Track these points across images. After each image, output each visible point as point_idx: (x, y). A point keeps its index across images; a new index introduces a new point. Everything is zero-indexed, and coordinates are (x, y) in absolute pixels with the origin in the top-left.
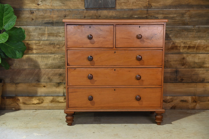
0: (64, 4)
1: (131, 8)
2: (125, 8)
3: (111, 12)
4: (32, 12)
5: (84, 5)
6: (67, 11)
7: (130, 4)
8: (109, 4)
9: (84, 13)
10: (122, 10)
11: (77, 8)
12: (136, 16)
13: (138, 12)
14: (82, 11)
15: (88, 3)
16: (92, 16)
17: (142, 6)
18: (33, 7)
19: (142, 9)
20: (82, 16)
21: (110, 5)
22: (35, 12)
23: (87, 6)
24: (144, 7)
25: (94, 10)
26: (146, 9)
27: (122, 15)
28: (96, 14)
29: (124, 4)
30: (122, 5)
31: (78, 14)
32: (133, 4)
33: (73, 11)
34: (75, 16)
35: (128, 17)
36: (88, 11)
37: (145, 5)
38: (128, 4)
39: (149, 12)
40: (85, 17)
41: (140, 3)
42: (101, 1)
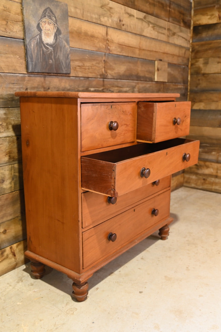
1: (86, 76)
2: (80, 75)
3: (64, 81)
5: (24, 66)
7: (85, 69)
8: (63, 67)
9: (25, 82)
10: (77, 78)
11: (14, 70)
12: (92, 89)
13: (94, 83)
14: (22, 77)
15: (34, 63)
16: (37, 87)
17: (98, 74)
19: (99, 79)
20: (22, 88)
23: (32, 68)
24: (101, 75)
25: (40, 77)
26: (102, 79)
27: (77, 87)
28: (43, 83)
29: (80, 69)
30: (76, 70)
31: (16, 83)
32: (89, 69)
33: (6, 76)
34: (10, 88)
35: (83, 90)
36: (32, 78)
37: (101, 73)
38: (83, 68)
39: (105, 83)
40: (27, 89)
41: (96, 69)
42: (52, 59)
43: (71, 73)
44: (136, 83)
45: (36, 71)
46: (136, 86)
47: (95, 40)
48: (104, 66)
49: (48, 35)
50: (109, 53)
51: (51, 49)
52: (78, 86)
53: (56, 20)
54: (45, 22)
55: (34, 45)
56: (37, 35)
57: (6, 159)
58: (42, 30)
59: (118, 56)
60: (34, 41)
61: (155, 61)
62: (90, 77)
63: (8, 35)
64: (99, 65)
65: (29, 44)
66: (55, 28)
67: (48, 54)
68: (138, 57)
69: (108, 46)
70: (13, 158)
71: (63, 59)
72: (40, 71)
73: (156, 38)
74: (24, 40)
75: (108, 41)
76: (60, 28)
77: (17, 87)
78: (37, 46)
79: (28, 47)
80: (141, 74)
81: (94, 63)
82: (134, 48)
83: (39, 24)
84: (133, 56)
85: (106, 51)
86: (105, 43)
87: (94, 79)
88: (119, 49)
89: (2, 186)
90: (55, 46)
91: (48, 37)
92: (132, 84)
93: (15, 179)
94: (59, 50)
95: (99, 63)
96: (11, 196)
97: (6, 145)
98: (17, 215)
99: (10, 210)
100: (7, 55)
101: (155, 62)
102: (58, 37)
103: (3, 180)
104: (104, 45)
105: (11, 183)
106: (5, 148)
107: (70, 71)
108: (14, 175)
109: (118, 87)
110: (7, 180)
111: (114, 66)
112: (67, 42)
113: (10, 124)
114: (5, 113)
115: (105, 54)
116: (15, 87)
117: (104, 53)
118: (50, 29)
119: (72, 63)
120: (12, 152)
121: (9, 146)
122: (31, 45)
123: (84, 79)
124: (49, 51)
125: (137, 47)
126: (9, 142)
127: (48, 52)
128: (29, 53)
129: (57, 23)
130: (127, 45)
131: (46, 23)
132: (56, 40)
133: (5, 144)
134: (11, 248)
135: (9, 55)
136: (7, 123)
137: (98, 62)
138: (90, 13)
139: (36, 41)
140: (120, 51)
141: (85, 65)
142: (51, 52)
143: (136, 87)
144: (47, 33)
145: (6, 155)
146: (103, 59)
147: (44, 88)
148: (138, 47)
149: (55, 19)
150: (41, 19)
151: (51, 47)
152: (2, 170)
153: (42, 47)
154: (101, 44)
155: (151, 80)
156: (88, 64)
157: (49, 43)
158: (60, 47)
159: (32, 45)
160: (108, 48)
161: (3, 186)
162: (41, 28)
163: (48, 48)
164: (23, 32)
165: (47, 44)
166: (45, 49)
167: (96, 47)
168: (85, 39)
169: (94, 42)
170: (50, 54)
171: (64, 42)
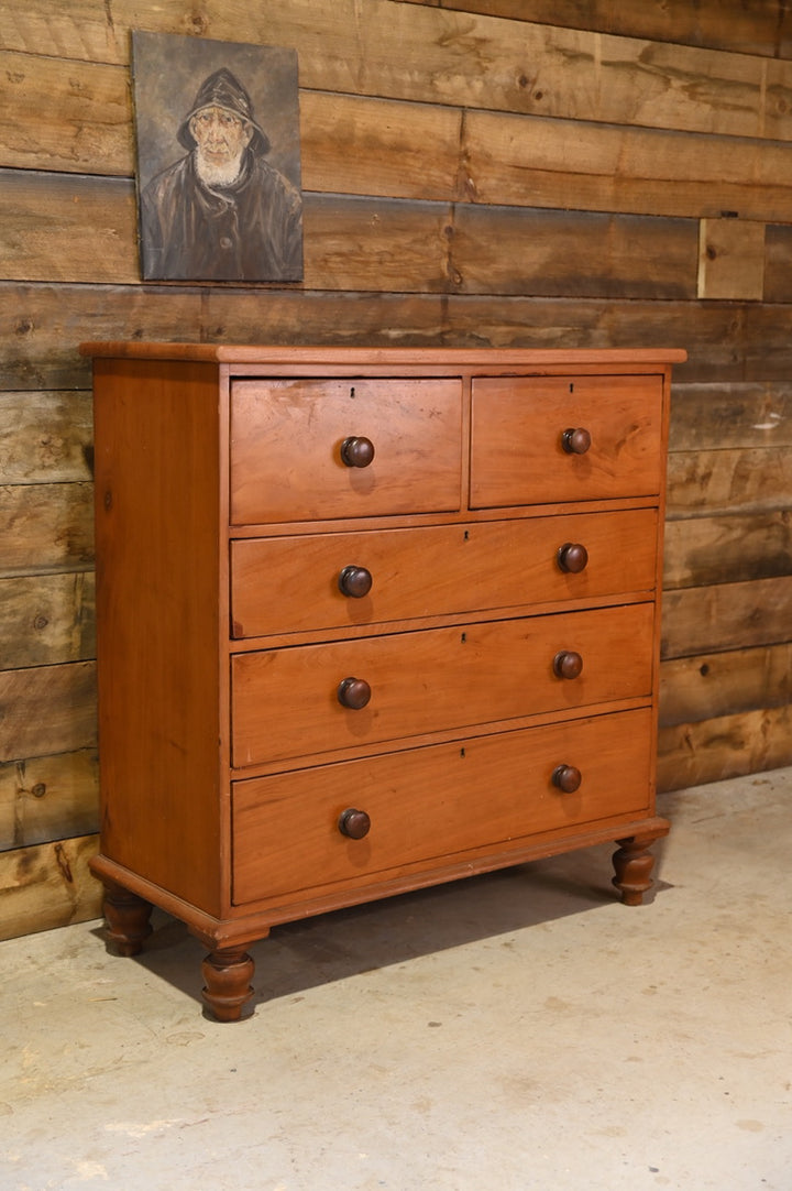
0: (13, 245)
1: (370, 286)
2: (345, 283)
3: (278, 306)
5: (131, 259)
6: (32, 295)
7: (367, 263)
8: (272, 260)
9: (135, 310)
10: (330, 295)
11: (98, 274)
12: (394, 333)
13: (405, 312)
14: (123, 294)
15: (163, 250)
16: (176, 327)
17: (421, 278)
19: (423, 296)
20: (122, 329)
21: (278, 263)
23: (157, 266)
24: (432, 283)
25: (191, 294)
26: (438, 297)
27: (331, 326)
28: (197, 314)
29: (342, 262)
30: (330, 268)
31: (102, 315)
32: (381, 262)
33: (68, 294)
34: (82, 328)
35: (358, 334)
36: (157, 297)
37: (433, 275)
38: (357, 262)
39: (452, 310)
40: (138, 333)
41: (410, 260)
42: (231, 236)
43: (303, 277)
44: (598, 308)
45: (170, 277)
46: (597, 319)
47: (411, 162)
48: (446, 250)
49: (217, 158)
50: (472, 203)
51: (229, 204)
52: (337, 323)
53: (250, 106)
54: (209, 118)
55: (166, 194)
56: (180, 162)
57: (59, 552)
58: (196, 144)
59: (514, 212)
60: (167, 181)
61: (700, 218)
62: (384, 289)
63: (81, 168)
64: (426, 248)
65: (151, 191)
66: (245, 133)
67: (217, 219)
68: (611, 209)
69: (469, 177)
70: (83, 550)
71: (274, 233)
72: (185, 276)
73: (708, 129)
74: (134, 178)
75: (469, 158)
76: (266, 132)
77: (104, 325)
78: (177, 196)
79: (146, 200)
80: (628, 274)
81: (404, 240)
82: (589, 178)
83: (185, 127)
84: (584, 208)
85: (456, 197)
86: (454, 168)
87: (405, 296)
88: (518, 185)
89: (38, 638)
90: (246, 193)
91: (218, 165)
92: (580, 311)
93: (84, 621)
94: (259, 204)
95: (425, 242)
96: (67, 674)
97: (59, 508)
98: (84, 743)
99: (61, 721)
100: (73, 229)
101: (699, 224)
102: (256, 160)
103: (43, 619)
104: (449, 174)
105: (69, 632)
106: (56, 516)
107: (302, 271)
108: (82, 608)
109: (508, 323)
110: (58, 620)
111: (493, 247)
112: (293, 174)
113: (78, 442)
114: (60, 407)
115: (453, 208)
116: (101, 328)
117: (449, 204)
118: (228, 138)
119: (307, 245)
120: (80, 533)
121: (69, 513)
122: (155, 193)
123: (361, 298)
124: (220, 210)
125: (605, 172)
126: (72, 498)
127: (216, 212)
128: (148, 220)
129: (255, 117)
130: (558, 169)
131: (211, 121)
132: (249, 170)
133: (56, 505)
134: (58, 850)
135: (82, 229)
136: (66, 440)
137: (420, 235)
138: (390, 69)
139: (175, 178)
140: (522, 191)
141: (366, 249)
142: (229, 212)
143: (602, 325)
144: (215, 151)
145: (59, 538)
146: (446, 225)
147: (202, 331)
148: (613, 172)
149: (245, 105)
150: (194, 109)
151: (228, 197)
152: (43, 587)
153: (195, 197)
154: (435, 173)
155: (682, 293)
156: (376, 245)
157: (224, 185)
158: (264, 194)
159: (161, 194)
160: (466, 184)
161: (43, 637)
162: (192, 137)
163: (219, 199)
164: (132, 155)
165: (216, 187)
166: (207, 205)
167: (413, 183)
168: (366, 158)
169: (407, 168)
170: (223, 218)
171: (277, 177)
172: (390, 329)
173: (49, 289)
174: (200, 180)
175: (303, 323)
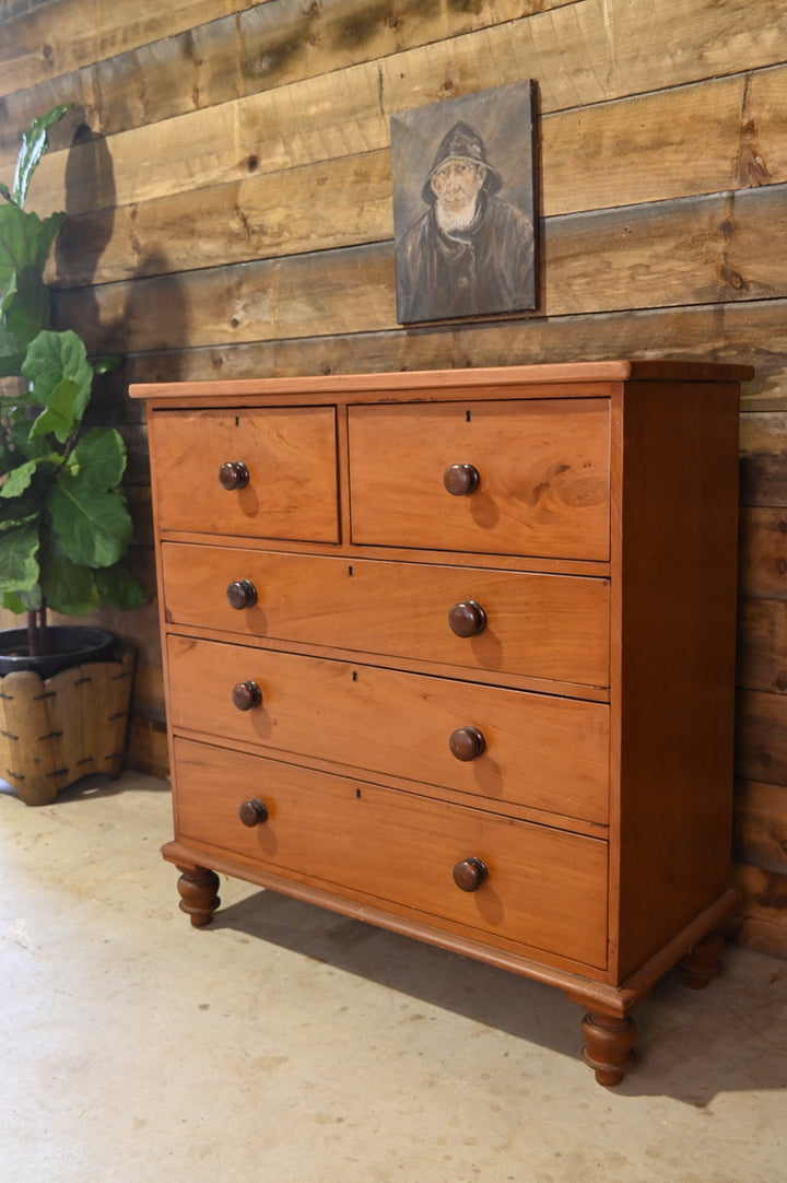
0: (320, 309)
1: (621, 305)
2: (591, 305)
3: (522, 336)
4: (216, 358)
6: (332, 346)
7: (617, 280)
8: (504, 292)
9: (401, 351)
10: (576, 319)
11: (372, 323)
12: (650, 354)
13: (664, 330)
14: (392, 338)
15: (411, 297)
17: (683, 288)
18: (217, 339)
19: (689, 309)
21: (509, 293)
22: (224, 359)
23: (406, 312)
26: (712, 308)
27: (578, 351)
28: (449, 349)
29: (587, 284)
30: (574, 291)
31: (379, 357)
32: (632, 277)
33: (355, 341)
34: (364, 369)
36: (417, 338)
38: (604, 280)
39: (729, 321)
41: (671, 269)
42: (468, 275)
45: (417, 319)
49: (456, 206)
51: (467, 245)
53: (482, 149)
54: (447, 172)
55: (413, 249)
56: (423, 218)
58: (437, 198)
60: (414, 236)
62: (637, 307)
63: (363, 239)
65: (401, 249)
66: (479, 176)
67: (456, 261)
69: (755, 155)
71: (506, 266)
72: (427, 317)
75: (754, 133)
76: (499, 170)
78: (421, 248)
79: (398, 256)
81: (663, 248)
83: (428, 185)
86: (732, 150)
90: (481, 231)
91: (454, 212)
94: (494, 237)
95: (690, 246)
100: (357, 290)
102: (490, 200)
104: (726, 159)
112: (524, 204)
115: (732, 199)
116: (377, 368)
117: (724, 195)
118: (464, 185)
122: (404, 249)
123: (609, 319)
124: (459, 252)
127: (455, 255)
128: (400, 273)
129: (488, 158)
131: (449, 173)
132: (483, 211)
135: (363, 289)
137: (684, 239)
138: (645, 60)
139: (420, 233)
141: (615, 265)
142: (467, 254)
144: (452, 200)
149: (479, 150)
150: (435, 166)
151: (466, 239)
153: (437, 245)
156: (627, 259)
157: (460, 229)
158: (497, 229)
159: (410, 249)
160: (751, 165)
162: (433, 192)
163: (458, 243)
165: (455, 233)
166: (448, 250)
167: (674, 181)
168: (616, 166)
169: (667, 164)
170: (462, 260)
171: (510, 211)
172: (646, 349)
173: (344, 341)
174: (441, 229)
175: (548, 350)
